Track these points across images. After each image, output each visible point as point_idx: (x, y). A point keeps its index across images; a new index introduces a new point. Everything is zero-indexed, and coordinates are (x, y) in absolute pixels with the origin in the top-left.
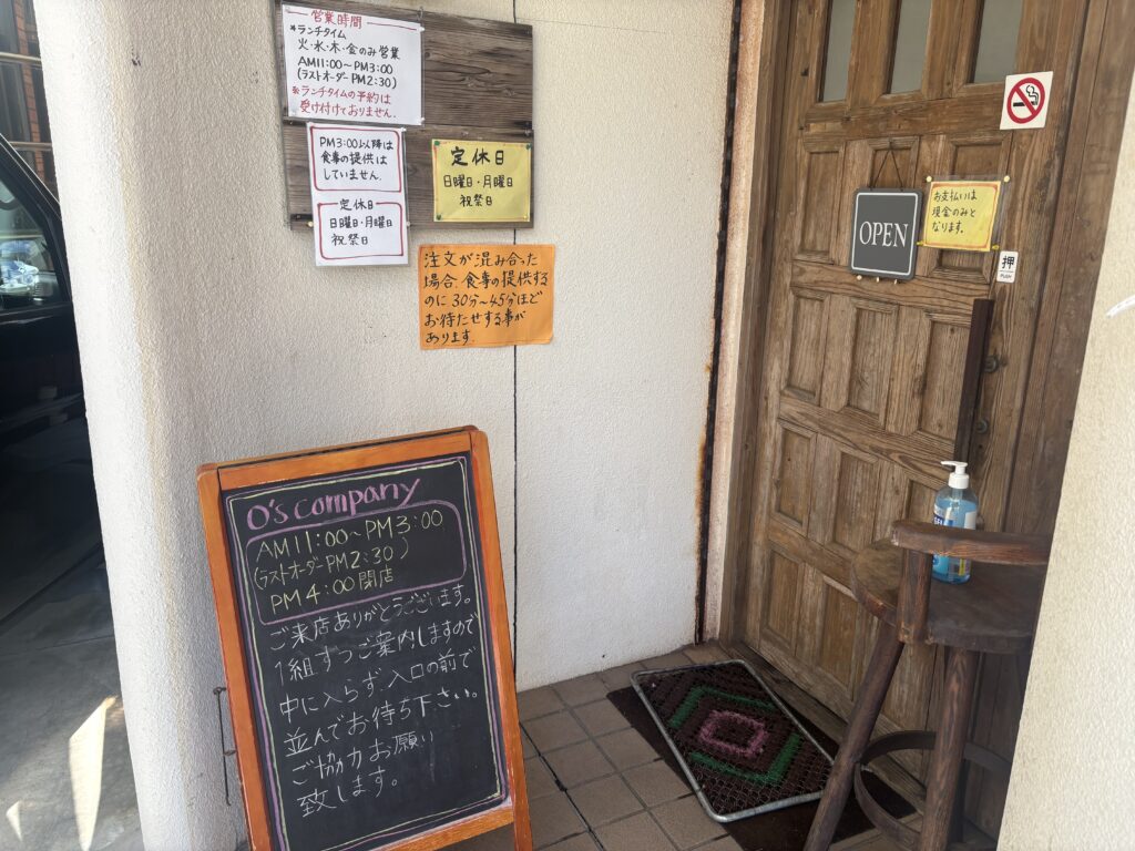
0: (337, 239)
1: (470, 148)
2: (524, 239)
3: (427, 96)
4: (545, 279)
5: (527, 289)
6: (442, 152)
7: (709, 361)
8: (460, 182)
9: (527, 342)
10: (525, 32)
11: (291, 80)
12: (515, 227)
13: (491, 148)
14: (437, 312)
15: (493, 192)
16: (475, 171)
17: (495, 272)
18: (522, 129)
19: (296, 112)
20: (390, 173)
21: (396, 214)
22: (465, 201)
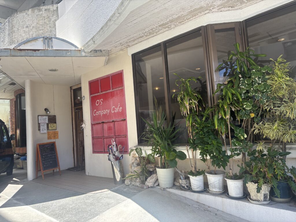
0: (42, 131)
2: (56, 131)
3: (48, 121)
5: (56, 134)
9: (56, 139)
10: (55, 116)
11: (39, 121)
13: (53, 124)
14: (49, 137)
15: (53, 127)
17: (53, 133)
20: (46, 126)
21: (46, 129)
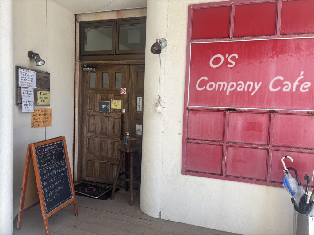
0: (25, 107)
1: (43, 92)
2: (48, 107)
3: (37, 83)
4: (50, 115)
5: (48, 116)
6: (39, 92)
7: (73, 129)
8: (41, 98)
9: (48, 126)
10: (49, 74)
11: (20, 80)
12: (46, 105)
13: (45, 92)
14: (34, 121)
15: (45, 99)
16: (43, 96)
17: (43, 114)
18: (48, 89)
19: (20, 86)
20: (32, 96)
21: (33, 103)
22: (42, 101)
